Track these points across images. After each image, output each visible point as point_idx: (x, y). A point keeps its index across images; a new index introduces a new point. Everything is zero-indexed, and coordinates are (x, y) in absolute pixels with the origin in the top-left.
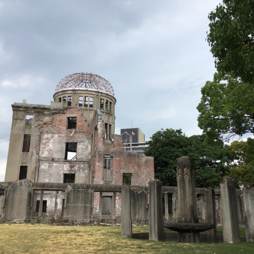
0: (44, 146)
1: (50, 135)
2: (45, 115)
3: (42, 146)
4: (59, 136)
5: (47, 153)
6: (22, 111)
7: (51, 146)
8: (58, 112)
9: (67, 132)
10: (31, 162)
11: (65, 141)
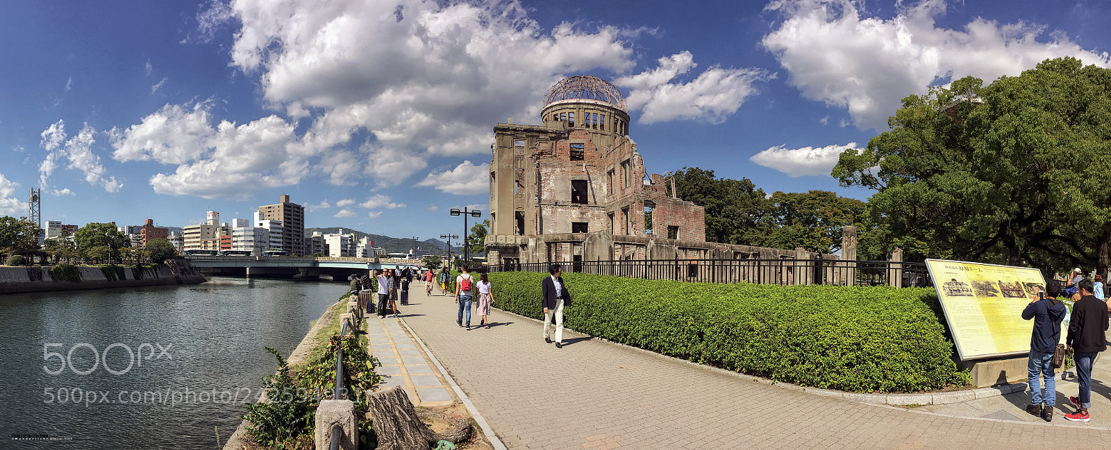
1: (550, 169)
2: (541, 141)
4: (562, 171)
5: (550, 194)
6: (509, 135)
7: (552, 184)
8: (558, 136)
9: (570, 164)
10: (528, 206)
11: (571, 177)
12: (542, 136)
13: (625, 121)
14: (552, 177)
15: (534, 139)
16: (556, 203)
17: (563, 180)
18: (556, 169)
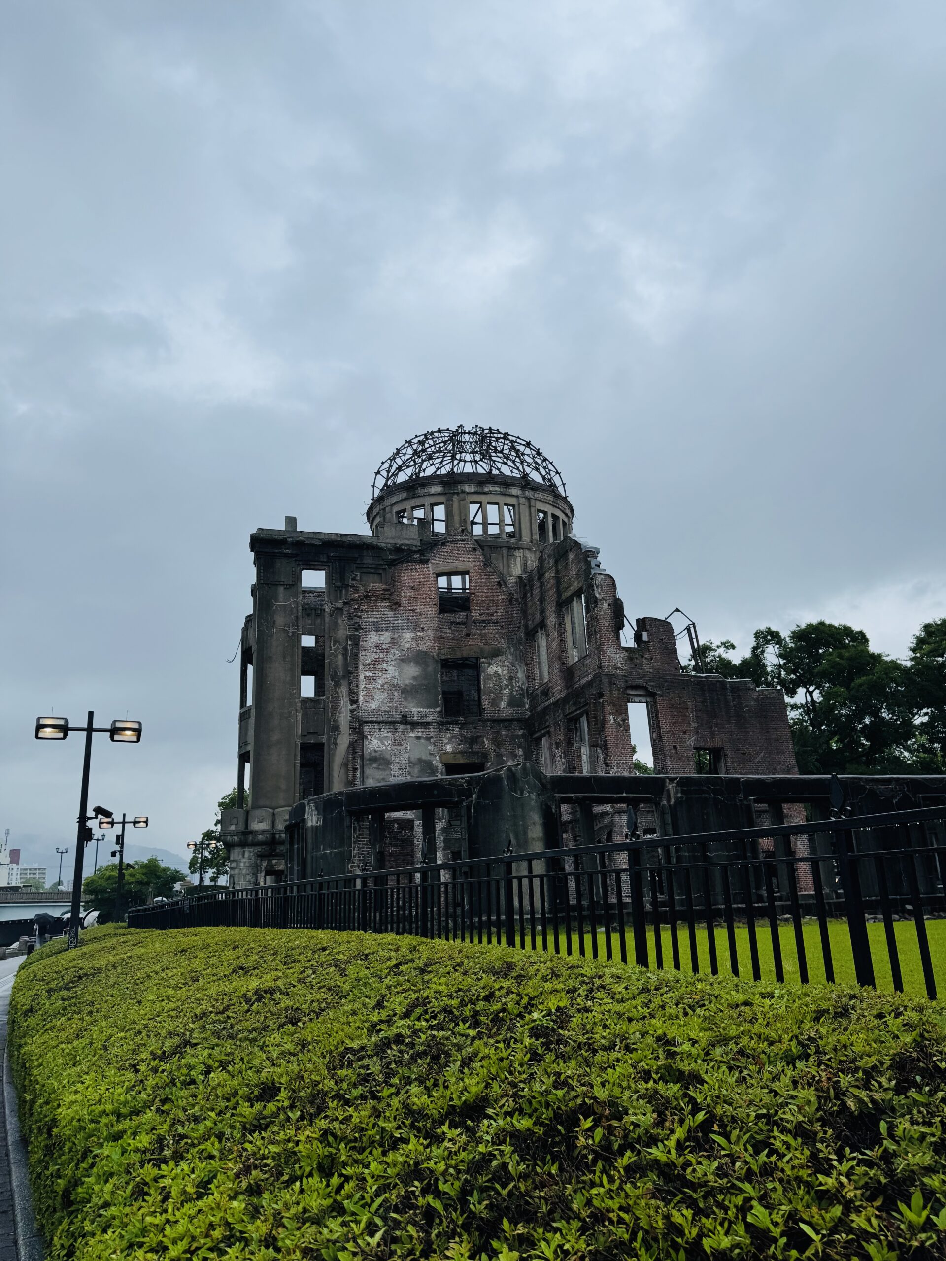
0: (370, 674)
1: (386, 637)
2: (365, 569)
3: (363, 674)
4: (416, 639)
5: (384, 696)
6: (286, 556)
7: (392, 671)
8: (405, 557)
9: (440, 623)
10: (334, 729)
11: (438, 653)
13: (562, 516)
14: (396, 653)
15: (350, 566)
16: (404, 717)
17: (421, 660)
18: (404, 635)
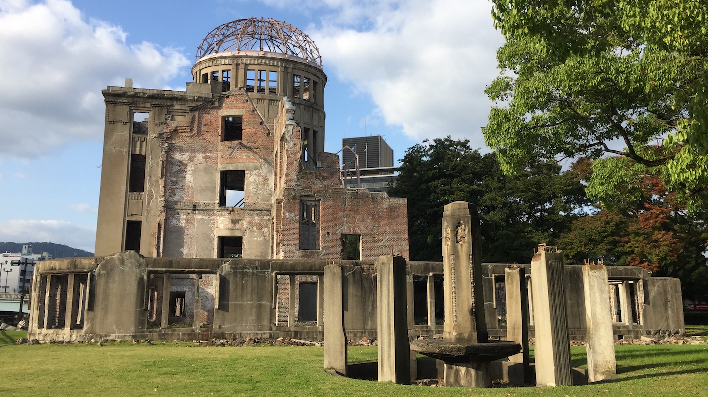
1: (186, 156)
2: (175, 113)
3: (170, 179)
4: (206, 158)
5: (183, 193)
7: (189, 177)
8: (203, 105)
9: (222, 147)
10: (149, 212)
11: (221, 167)
12: (177, 107)
13: (313, 78)
14: (191, 167)
15: (165, 110)
16: (195, 206)
17: (208, 170)
18: (197, 155)
